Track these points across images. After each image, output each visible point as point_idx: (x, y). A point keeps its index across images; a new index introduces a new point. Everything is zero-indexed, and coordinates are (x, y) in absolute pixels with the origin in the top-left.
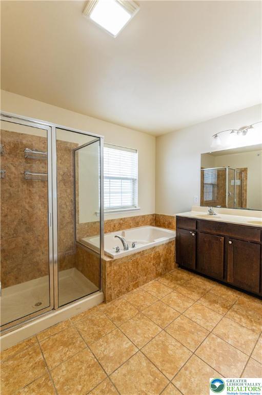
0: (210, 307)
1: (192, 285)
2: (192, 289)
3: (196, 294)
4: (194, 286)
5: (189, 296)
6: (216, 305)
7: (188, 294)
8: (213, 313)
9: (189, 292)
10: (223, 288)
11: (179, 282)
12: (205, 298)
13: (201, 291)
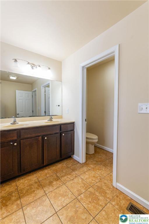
0: (55, 188)
1: (26, 189)
2: (29, 191)
3: (38, 191)
4: (28, 188)
5: (37, 197)
6: (54, 183)
7: (34, 197)
8: (60, 189)
9: (33, 195)
10: (40, 172)
11: (13, 198)
12: (45, 186)
13: (36, 185)
